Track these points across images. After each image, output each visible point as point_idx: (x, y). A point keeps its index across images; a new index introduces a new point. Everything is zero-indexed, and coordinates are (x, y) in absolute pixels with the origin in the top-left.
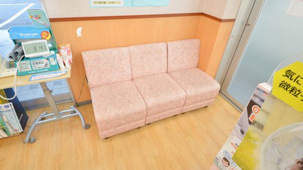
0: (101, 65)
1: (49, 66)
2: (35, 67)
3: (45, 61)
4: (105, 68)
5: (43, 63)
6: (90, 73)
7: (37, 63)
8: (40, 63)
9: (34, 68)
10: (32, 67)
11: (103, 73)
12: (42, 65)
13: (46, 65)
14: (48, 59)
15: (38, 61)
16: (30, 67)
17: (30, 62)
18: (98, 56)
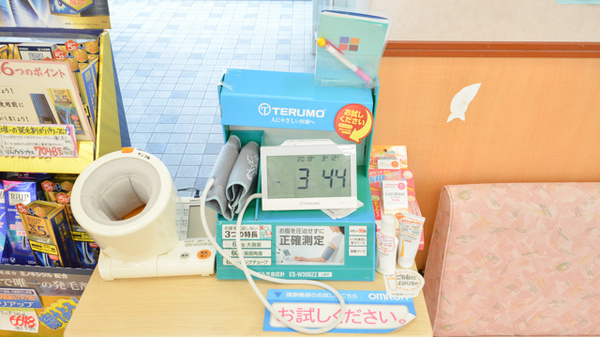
0: (516, 254)
1: (338, 260)
2: (286, 253)
3: (330, 235)
4: (530, 269)
5: (319, 241)
6: (460, 280)
7: (296, 241)
8: (308, 240)
9: (280, 256)
10: (273, 253)
11: (512, 287)
12: (315, 252)
13: (331, 253)
14: (342, 229)
15: (302, 229)
16: (268, 253)
17: (273, 233)
18: (515, 214)
